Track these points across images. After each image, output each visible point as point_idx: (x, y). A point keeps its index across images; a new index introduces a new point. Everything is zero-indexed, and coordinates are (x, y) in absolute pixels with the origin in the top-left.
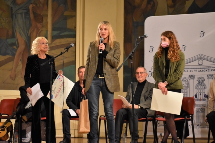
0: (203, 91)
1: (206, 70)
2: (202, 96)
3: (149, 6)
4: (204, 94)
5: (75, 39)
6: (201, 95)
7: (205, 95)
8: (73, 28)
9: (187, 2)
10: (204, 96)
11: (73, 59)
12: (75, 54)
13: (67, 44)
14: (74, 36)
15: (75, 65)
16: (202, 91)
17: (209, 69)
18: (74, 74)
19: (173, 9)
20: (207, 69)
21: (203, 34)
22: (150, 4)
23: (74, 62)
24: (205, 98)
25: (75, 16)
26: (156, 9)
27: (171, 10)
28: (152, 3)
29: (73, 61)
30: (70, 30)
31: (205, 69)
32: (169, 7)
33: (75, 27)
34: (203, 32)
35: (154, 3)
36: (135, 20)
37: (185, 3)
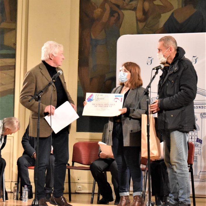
0: (195, 134)
1: (200, 107)
2: (193, 140)
3: (113, 19)
4: (196, 138)
5: (14, 59)
6: (192, 138)
7: (198, 139)
8: (12, 46)
9: (162, 15)
10: (196, 140)
11: (11, 87)
12: (13, 80)
13: (4, 66)
14: (14, 56)
15: (13, 95)
16: (193, 134)
17: (203, 105)
18: (13, 107)
19: (144, 24)
20: (200, 105)
21: (196, 60)
22: (114, 16)
23: (13, 91)
24: (198, 143)
25: (15, 29)
26: (122, 23)
27: (141, 25)
28: (116, 15)
29: (11, 89)
30: (8, 48)
31: (198, 106)
32: (138, 20)
33: (15, 44)
34: (195, 58)
35: (119, 15)
36: (93, 37)
37: (160, 16)
